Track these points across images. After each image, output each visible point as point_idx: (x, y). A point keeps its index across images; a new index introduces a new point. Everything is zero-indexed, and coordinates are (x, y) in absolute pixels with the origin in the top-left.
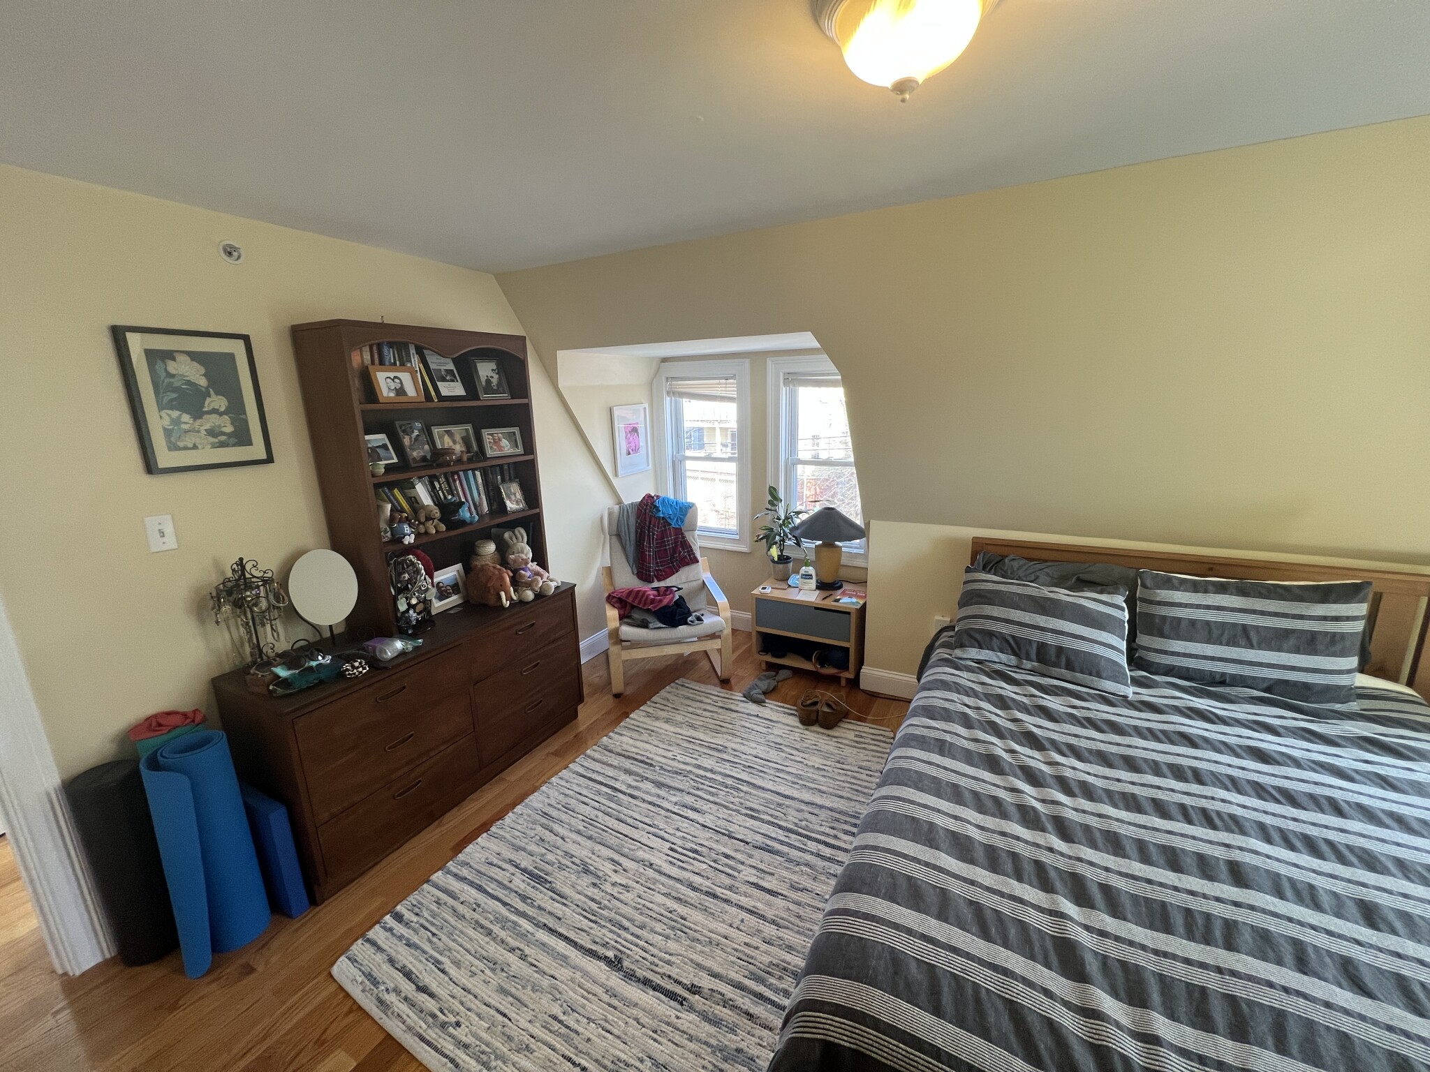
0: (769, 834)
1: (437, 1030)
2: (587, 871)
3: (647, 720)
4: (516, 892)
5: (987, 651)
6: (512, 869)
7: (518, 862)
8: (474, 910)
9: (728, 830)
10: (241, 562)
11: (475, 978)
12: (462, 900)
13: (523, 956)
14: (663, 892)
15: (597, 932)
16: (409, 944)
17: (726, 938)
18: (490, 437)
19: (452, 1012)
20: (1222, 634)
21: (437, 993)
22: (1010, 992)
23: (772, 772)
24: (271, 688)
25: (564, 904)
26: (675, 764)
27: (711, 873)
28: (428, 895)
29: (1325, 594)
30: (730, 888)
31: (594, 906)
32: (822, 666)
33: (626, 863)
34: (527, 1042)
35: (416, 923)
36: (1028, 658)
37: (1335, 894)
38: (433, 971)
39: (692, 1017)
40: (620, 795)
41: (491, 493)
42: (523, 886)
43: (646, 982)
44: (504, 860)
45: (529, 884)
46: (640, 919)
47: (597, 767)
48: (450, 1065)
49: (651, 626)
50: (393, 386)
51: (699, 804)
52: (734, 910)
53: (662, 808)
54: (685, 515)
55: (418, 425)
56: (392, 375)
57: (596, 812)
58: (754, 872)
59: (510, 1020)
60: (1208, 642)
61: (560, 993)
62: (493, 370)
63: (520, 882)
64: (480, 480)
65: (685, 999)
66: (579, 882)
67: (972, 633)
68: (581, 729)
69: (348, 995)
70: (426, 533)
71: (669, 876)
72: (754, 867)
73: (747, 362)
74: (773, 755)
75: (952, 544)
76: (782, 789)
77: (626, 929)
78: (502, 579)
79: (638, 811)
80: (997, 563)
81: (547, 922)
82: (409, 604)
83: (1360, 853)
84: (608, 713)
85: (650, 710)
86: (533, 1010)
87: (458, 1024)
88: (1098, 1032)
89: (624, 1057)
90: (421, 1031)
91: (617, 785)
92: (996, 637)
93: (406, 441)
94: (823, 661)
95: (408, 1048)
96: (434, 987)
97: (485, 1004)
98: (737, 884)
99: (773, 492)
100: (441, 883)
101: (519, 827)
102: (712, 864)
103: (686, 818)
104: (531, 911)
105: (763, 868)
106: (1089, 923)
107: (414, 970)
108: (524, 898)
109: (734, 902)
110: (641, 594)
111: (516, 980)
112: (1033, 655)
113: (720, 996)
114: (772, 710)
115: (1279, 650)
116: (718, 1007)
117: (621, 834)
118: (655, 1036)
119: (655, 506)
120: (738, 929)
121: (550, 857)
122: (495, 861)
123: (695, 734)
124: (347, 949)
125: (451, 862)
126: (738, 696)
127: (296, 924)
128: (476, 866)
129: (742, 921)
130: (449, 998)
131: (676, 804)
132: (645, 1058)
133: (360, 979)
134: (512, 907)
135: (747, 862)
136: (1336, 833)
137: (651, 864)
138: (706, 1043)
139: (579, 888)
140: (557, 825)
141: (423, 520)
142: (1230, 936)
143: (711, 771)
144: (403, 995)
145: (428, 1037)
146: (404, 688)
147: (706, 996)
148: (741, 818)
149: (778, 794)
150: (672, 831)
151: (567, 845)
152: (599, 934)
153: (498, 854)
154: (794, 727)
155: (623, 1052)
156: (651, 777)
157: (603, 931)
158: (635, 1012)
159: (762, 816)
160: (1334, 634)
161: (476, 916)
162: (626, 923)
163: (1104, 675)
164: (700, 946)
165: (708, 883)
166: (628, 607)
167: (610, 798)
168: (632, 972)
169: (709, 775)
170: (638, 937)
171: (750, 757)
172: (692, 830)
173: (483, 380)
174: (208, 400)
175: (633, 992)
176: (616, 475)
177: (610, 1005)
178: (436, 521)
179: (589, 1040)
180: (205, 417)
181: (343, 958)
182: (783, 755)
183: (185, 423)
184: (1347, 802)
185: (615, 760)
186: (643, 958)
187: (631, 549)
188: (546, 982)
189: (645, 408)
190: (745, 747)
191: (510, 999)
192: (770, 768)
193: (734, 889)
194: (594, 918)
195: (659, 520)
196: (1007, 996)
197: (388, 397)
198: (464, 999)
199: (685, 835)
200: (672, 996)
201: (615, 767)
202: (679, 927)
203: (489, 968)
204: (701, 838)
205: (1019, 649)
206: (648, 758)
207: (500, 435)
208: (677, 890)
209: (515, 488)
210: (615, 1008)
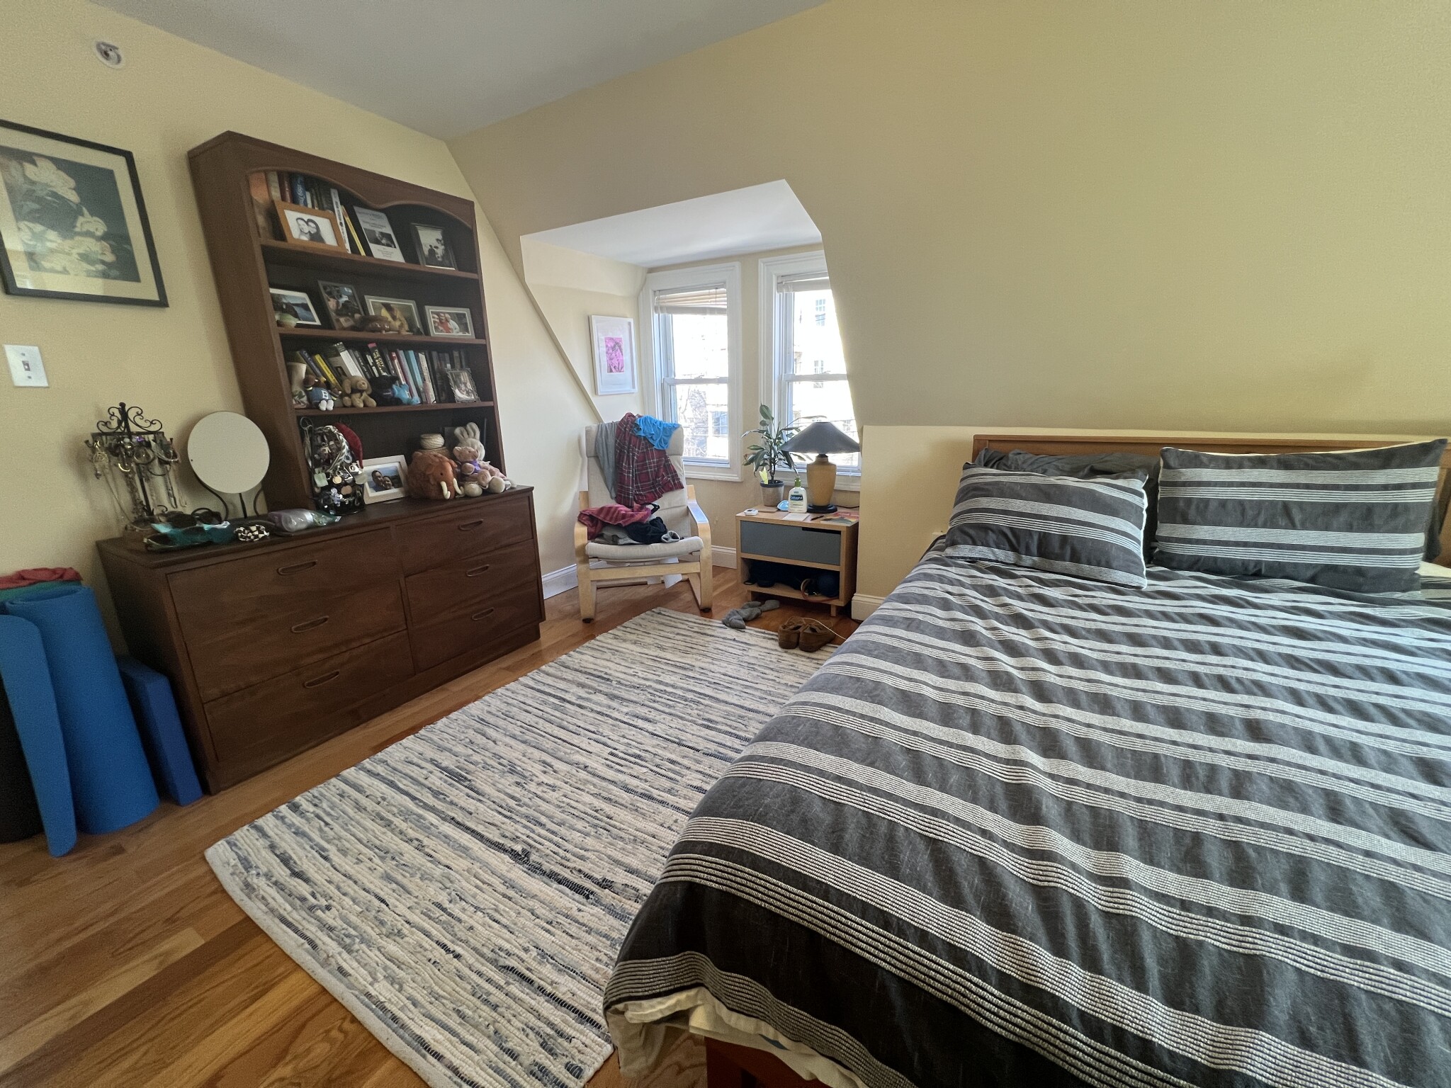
0: (724, 743)
1: (304, 914)
2: (512, 771)
3: (614, 642)
4: (429, 788)
5: (981, 547)
6: (430, 767)
7: (440, 761)
8: (379, 803)
9: (678, 739)
10: (122, 408)
11: (362, 865)
12: (368, 794)
13: (420, 847)
14: (592, 792)
15: (510, 827)
16: (298, 833)
17: (654, 837)
18: (436, 316)
19: (325, 896)
20: (1259, 514)
21: (312, 879)
22: (934, 831)
23: (740, 688)
24: (145, 540)
25: (480, 801)
26: (635, 679)
27: (650, 776)
28: (333, 789)
29: (1387, 458)
30: (669, 791)
31: (512, 803)
32: (811, 594)
33: (558, 765)
34: (400, 927)
35: (312, 813)
36: (1028, 553)
37: (1385, 752)
38: (314, 858)
39: (597, 910)
40: (568, 705)
41: (439, 383)
42: (438, 782)
43: (552, 876)
44: (425, 760)
45: (446, 782)
46: (559, 815)
47: (549, 680)
48: (307, 946)
49: (621, 542)
50: (306, 229)
51: (652, 715)
52: (669, 811)
53: (611, 717)
54: (669, 436)
55: (348, 290)
56: (306, 217)
57: (537, 719)
58: (700, 776)
59: (387, 905)
60: (1241, 525)
61: (451, 882)
62: (437, 240)
63: (437, 780)
64: (424, 364)
65: (592, 893)
66: (503, 781)
67: (967, 529)
68: (543, 648)
69: (215, 878)
70: (353, 406)
71: (604, 779)
72: (701, 772)
73: (737, 265)
74: (743, 673)
75: (953, 447)
76: (747, 704)
77: (541, 825)
78: (444, 468)
79: (585, 719)
80: (999, 460)
81: (455, 816)
82: (330, 482)
83: (1419, 716)
84: (573, 636)
85: (619, 633)
86: (417, 897)
87: (328, 908)
88: (1045, 873)
89: (507, 946)
90: (285, 914)
91: (567, 697)
92: (992, 530)
93: (332, 304)
94: (811, 589)
95: (264, 929)
96: (311, 872)
97: (364, 889)
98: (677, 787)
99: (765, 412)
100: (351, 778)
101: (450, 731)
102: (655, 769)
103: (634, 726)
104: (439, 805)
105: (710, 773)
106: (1055, 772)
107: (294, 856)
108: (436, 794)
109: (671, 803)
110: (612, 510)
111: (405, 868)
112: (1034, 549)
113: (633, 891)
114: (752, 635)
115: (1327, 529)
116: (629, 902)
117: (560, 739)
118: (548, 927)
119: (636, 425)
120: (669, 828)
121: (476, 758)
122: (415, 760)
123: (662, 654)
124: (231, 833)
125: (368, 760)
126: (717, 622)
127: (183, 811)
128: (392, 764)
129: (676, 821)
130: (326, 883)
131: (627, 714)
132: (532, 948)
133: (233, 862)
134: (421, 801)
135: (693, 767)
136: (1389, 698)
137: (586, 767)
138: (606, 936)
139: (500, 786)
140: (492, 730)
141: (349, 391)
142: (1240, 786)
143: (673, 686)
144: (274, 879)
145: (290, 919)
146: (314, 563)
147: (617, 890)
148: (695, 727)
149: (742, 707)
150: (616, 738)
151: (497, 748)
152: (512, 829)
153: (421, 754)
154: (772, 650)
155: (508, 941)
156: (606, 690)
157: (517, 826)
158: (531, 903)
159: (719, 727)
160: (1396, 505)
161: (379, 808)
162: (543, 819)
163: (1115, 564)
164: (622, 843)
165: (646, 786)
166: (599, 525)
167: (556, 708)
168: (537, 866)
169: (670, 689)
170: (553, 833)
171: (718, 675)
172: (639, 737)
173: (426, 250)
174: (81, 220)
175: (535, 884)
176: (595, 391)
177: (504, 896)
178: (365, 394)
179: (471, 928)
180: (78, 238)
181: (222, 842)
182: (755, 673)
183: (51, 241)
184: (1405, 673)
185: (569, 675)
186: (554, 853)
187: (610, 471)
188: (438, 871)
189: (629, 324)
190: (715, 666)
191: (394, 886)
192: (737, 684)
193: (673, 791)
194: (509, 814)
195: (640, 440)
196: (931, 835)
197: (298, 240)
198: (342, 885)
199: (630, 742)
200: (578, 889)
201: (569, 681)
202: (602, 825)
203: (379, 857)
204: (647, 745)
205: (1018, 542)
206: (606, 674)
207: (447, 316)
208: (609, 791)
209: (465, 377)
210: (510, 899)
